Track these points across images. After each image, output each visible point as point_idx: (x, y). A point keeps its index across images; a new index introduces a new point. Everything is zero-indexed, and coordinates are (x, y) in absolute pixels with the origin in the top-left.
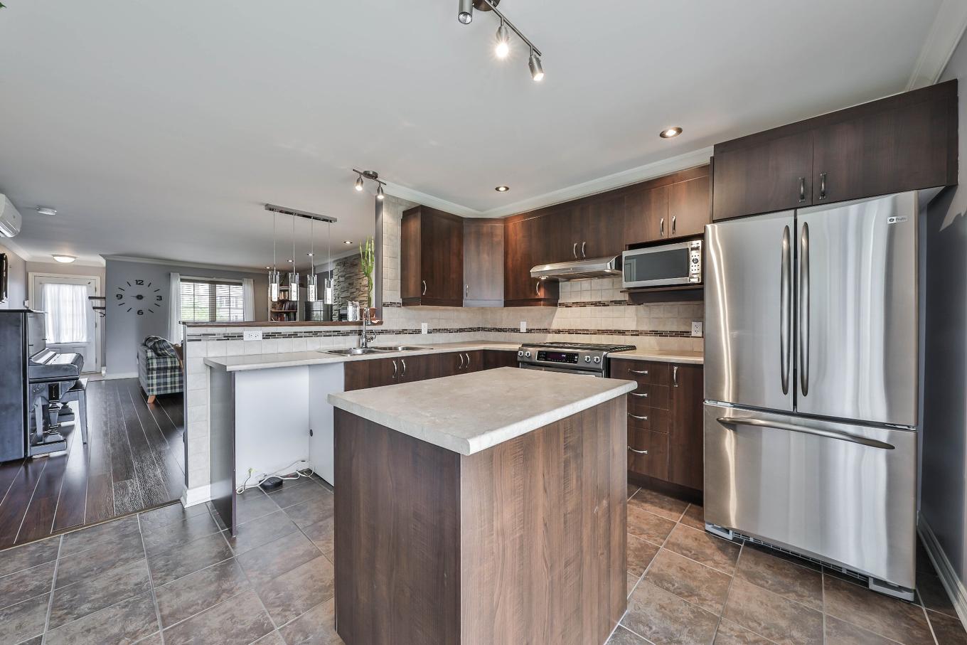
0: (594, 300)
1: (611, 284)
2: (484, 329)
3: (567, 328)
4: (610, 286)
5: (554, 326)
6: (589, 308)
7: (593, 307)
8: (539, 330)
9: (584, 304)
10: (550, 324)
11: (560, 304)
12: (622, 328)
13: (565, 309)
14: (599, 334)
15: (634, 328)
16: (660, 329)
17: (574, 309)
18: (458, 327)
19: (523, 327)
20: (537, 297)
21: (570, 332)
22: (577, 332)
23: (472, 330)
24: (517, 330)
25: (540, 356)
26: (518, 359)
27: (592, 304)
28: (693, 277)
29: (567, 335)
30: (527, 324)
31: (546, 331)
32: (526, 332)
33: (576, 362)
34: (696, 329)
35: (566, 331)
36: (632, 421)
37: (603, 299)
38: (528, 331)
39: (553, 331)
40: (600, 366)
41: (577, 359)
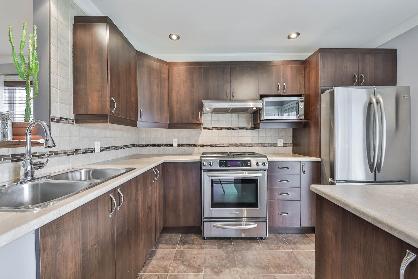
0: (227, 126)
1: (237, 117)
3: (209, 143)
4: (237, 118)
5: (200, 142)
6: (223, 131)
7: (226, 131)
8: (189, 145)
9: (220, 129)
10: (197, 141)
11: (204, 128)
12: (244, 142)
13: (207, 131)
14: (230, 146)
15: (250, 142)
18: (122, 145)
19: (175, 143)
20: (198, 122)
21: (211, 146)
22: (215, 145)
23: (131, 146)
24: (171, 146)
25: (221, 164)
26: (203, 168)
27: (225, 128)
28: (300, 116)
29: (209, 147)
30: (178, 141)
31: (194, 145)
32: (178, 147)
33: (250, 166)
34: (280, 142)
35: (208, 145)
36: (281, 197)
37: (233, 126)
38: (180, 146)
39: (199, 145)
40: (266, 167)
41: (250, 164)
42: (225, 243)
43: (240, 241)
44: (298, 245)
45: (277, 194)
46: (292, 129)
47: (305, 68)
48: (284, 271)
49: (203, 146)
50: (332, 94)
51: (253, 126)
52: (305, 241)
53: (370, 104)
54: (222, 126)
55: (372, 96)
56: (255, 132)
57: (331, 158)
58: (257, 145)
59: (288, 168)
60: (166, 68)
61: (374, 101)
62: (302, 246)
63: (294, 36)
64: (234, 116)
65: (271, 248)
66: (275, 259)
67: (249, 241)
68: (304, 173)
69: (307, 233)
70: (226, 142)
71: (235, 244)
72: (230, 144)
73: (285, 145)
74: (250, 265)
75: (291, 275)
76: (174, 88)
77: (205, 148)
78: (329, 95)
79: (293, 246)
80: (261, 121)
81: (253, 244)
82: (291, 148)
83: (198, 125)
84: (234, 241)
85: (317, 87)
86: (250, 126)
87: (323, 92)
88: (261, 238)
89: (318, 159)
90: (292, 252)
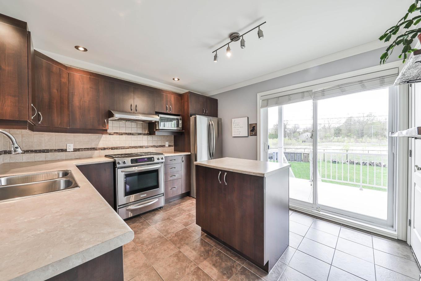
0: (127, 132)
1: (136, 126)
2: (32, 151)
3: (111, 146)
5: (101, 146)
6: (124, 136)
7: (127, 136)
9: (122, 134)
10: (97, 145)
12: (142, 145)
13: (108, 136)
16: (156, 145)
17: (115, 136)
19: (70, 147)
21: (112, 149)
24: (64, 150)
25: (132, 161)
26: (118, 166)
27: (126, 134)
28: (180, 128)
29: (111, 150)
30: (74, 146)
31: (94, 149)
32: (73, 151)
33: (154, 161)
34: (167, 144)
35: (110, 148)
36: (171, 178)
37: (132, 132)
38: (75, 150)
39: (100, 149)
40: (164, 160)
41: (154, 159)
42: (137, 219)
43: (147, 214)
44: (181, 204)
45: (169, 177)
46: (173, 136)
47: (181, 99)
48: (177, 216)
49: (104, 149)
50: (195, 118)
51: (148, 133)
52: (184, 201)
53: (210, 125)
54: (123, 132)
55: (210, 122)
56: (150, 137)
57: (196, 152)
58: (152, 147)
59: (175, 160)
60: (66, 73)
61: (211, 123)
62: (183, 203)
63: (176, 79)
64: (134, 124)
65: (167, 210)
66: (171, 214)
67: (153, 212)
68: (183, 162)
69: (184, 197)
70: (127, 145)
71: (144, 217)
72: (130, 147)
73: (170, 146)
74: (159, 222)
75: (182, 216)
76: (76, 94)
77: (106, 151)
78: (194, 118)
79: (178, 205)
80: (156, 130)
81: (156, 212)
82: (173, 148)
83: (104, 131)
84: (143, 216)
85: (188, 113)
86: (146, 132)
87: (191, 116)
88: (160, 208)
89: (189, 153)
90: (179, 208)
